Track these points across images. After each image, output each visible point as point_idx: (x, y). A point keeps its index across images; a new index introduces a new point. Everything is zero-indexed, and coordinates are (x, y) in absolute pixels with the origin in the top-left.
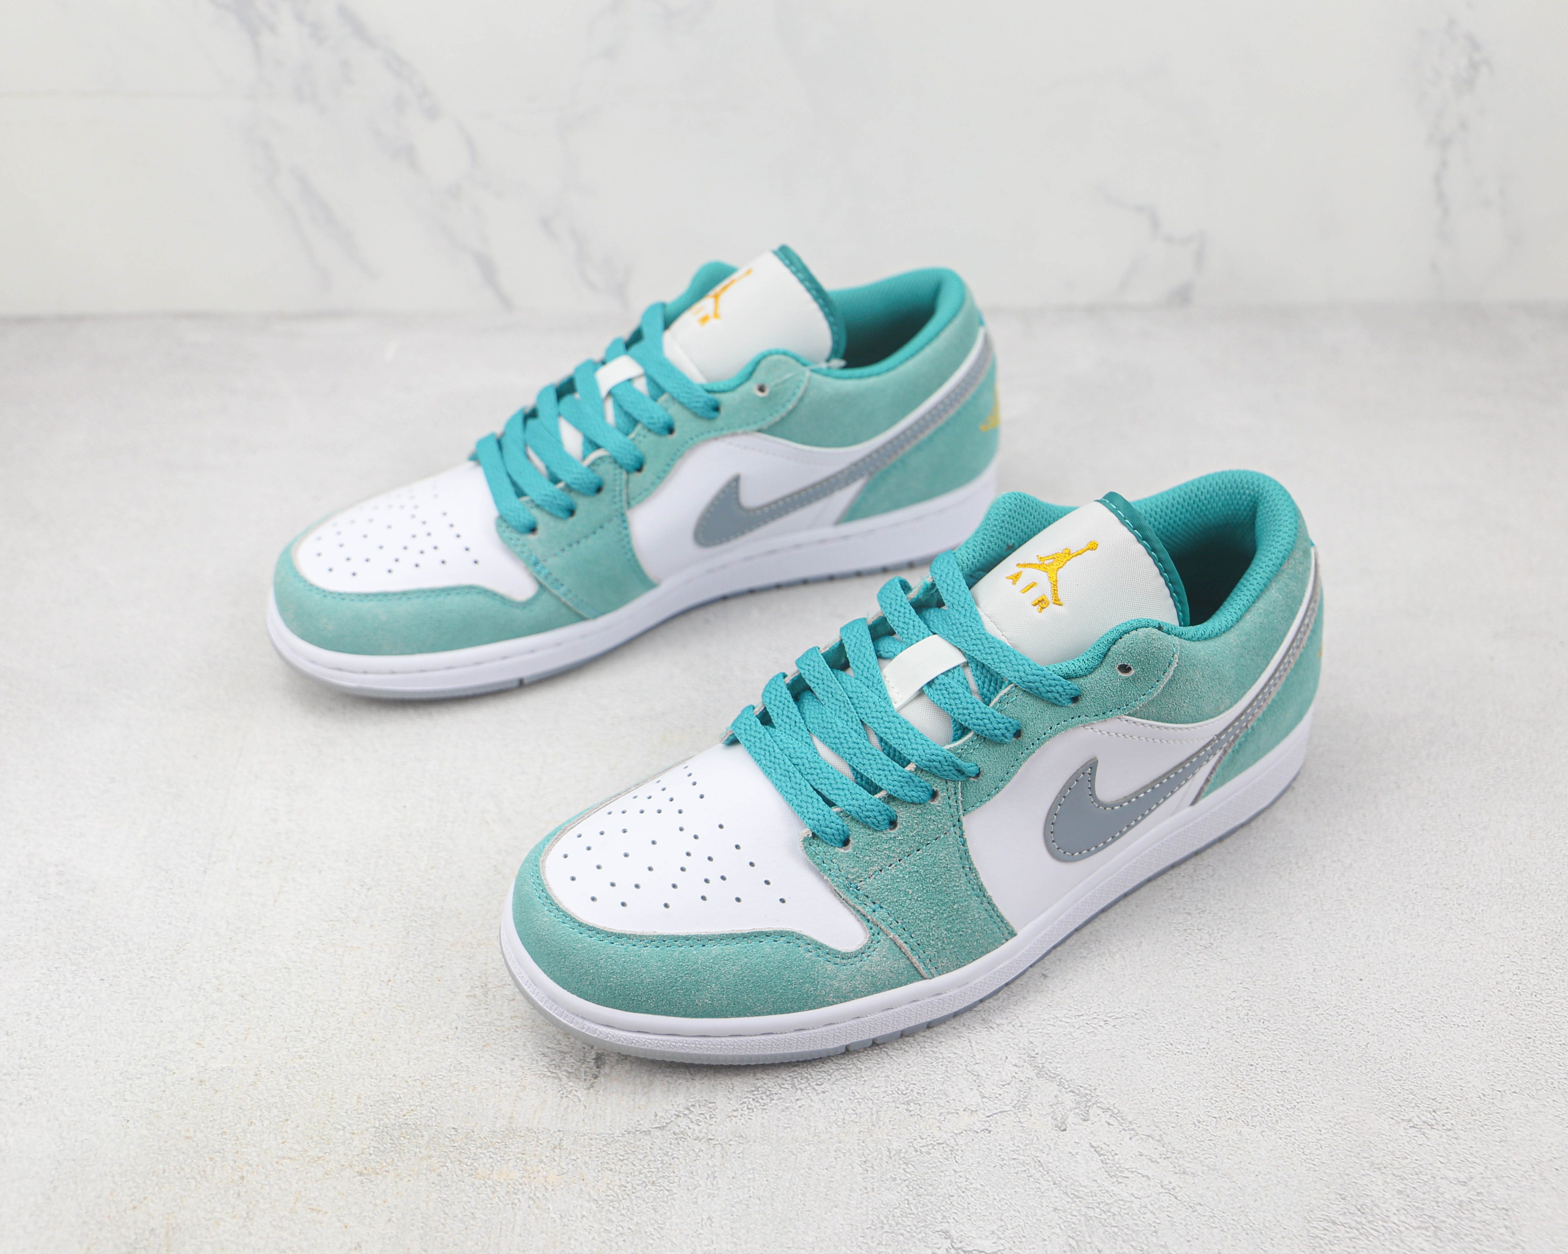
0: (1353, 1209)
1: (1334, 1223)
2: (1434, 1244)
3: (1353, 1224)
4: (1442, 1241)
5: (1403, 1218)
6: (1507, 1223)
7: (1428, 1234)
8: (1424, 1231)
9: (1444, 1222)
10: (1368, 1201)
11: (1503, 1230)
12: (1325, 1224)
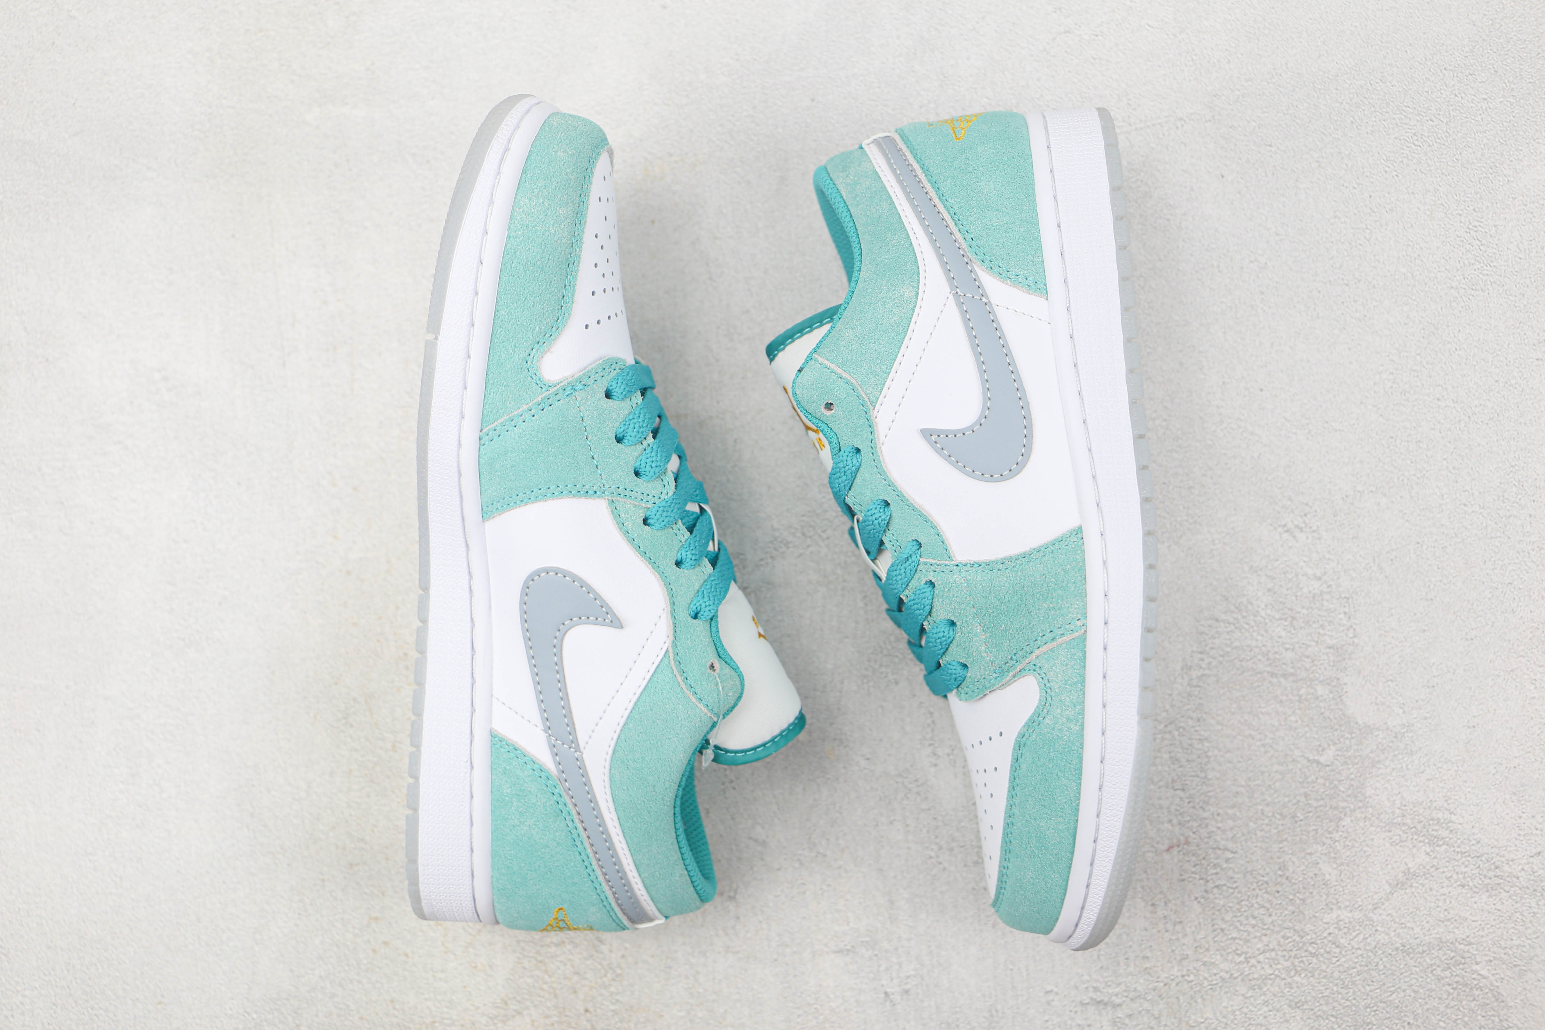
0: (1232, 608)
1: (1217, 620)
3: (1231, 620)
12: (1210, 622)
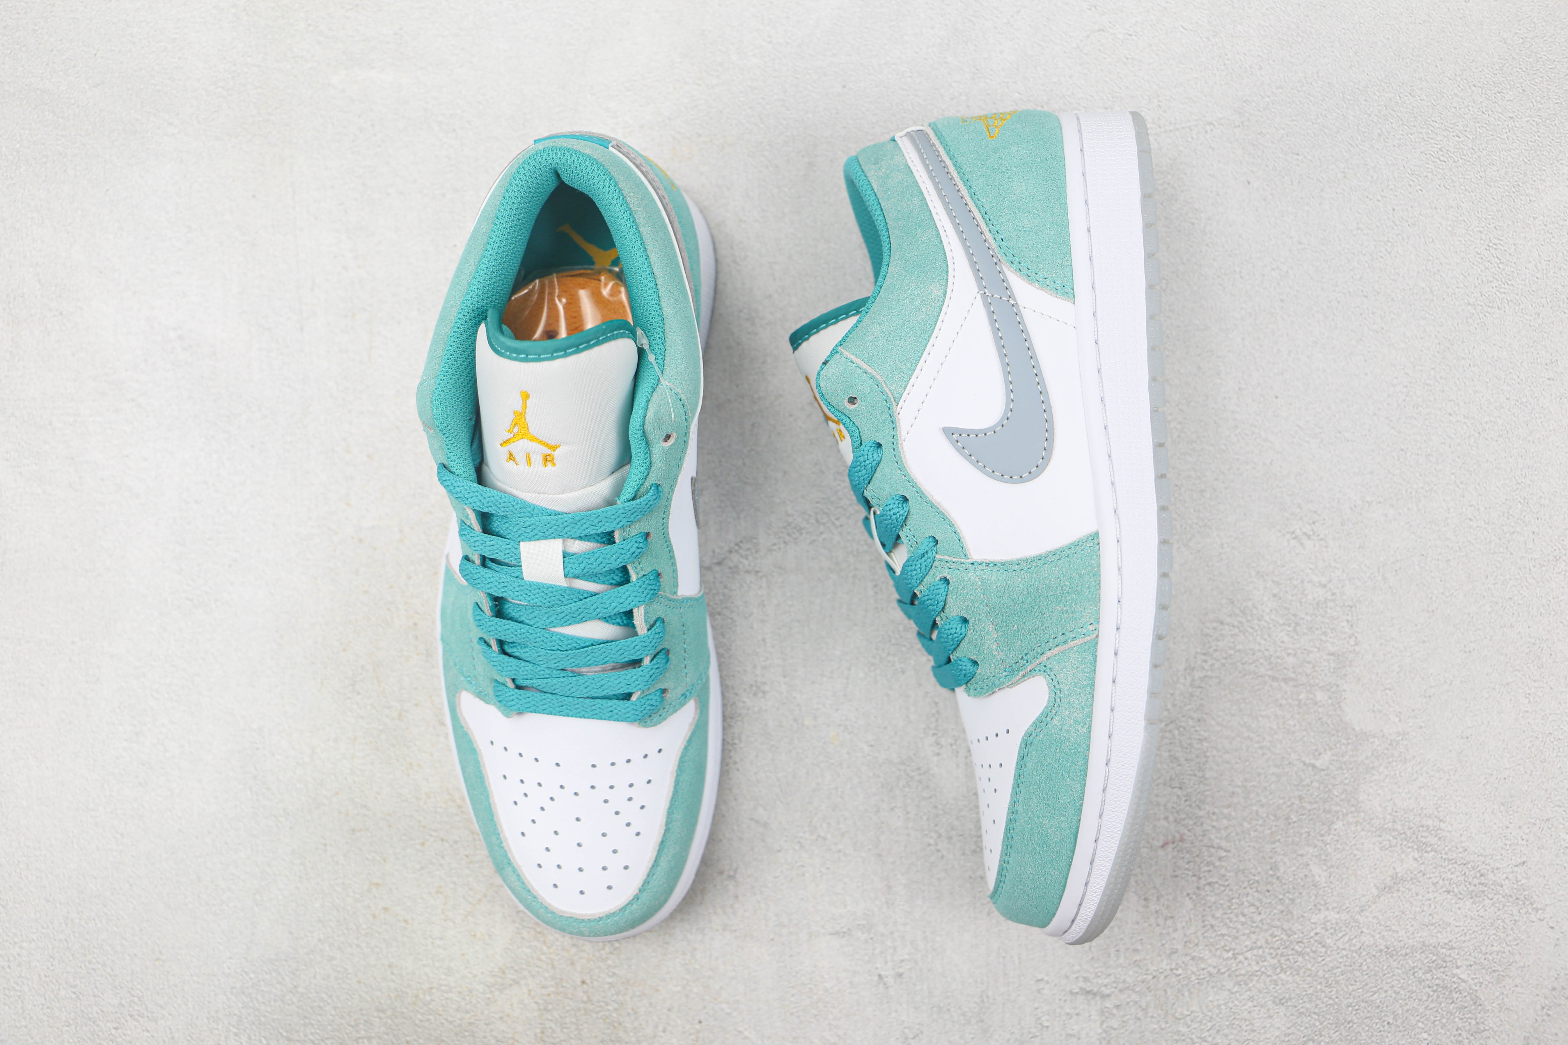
2: (1292, 637)
4: (1298, 635)
5: (1273, 617)
6: (1349, 618)
7: (1289, 629)
8: (1286, 627)
9: (1303, 619)
10: (1250, 604)
11: (1345, 624)
